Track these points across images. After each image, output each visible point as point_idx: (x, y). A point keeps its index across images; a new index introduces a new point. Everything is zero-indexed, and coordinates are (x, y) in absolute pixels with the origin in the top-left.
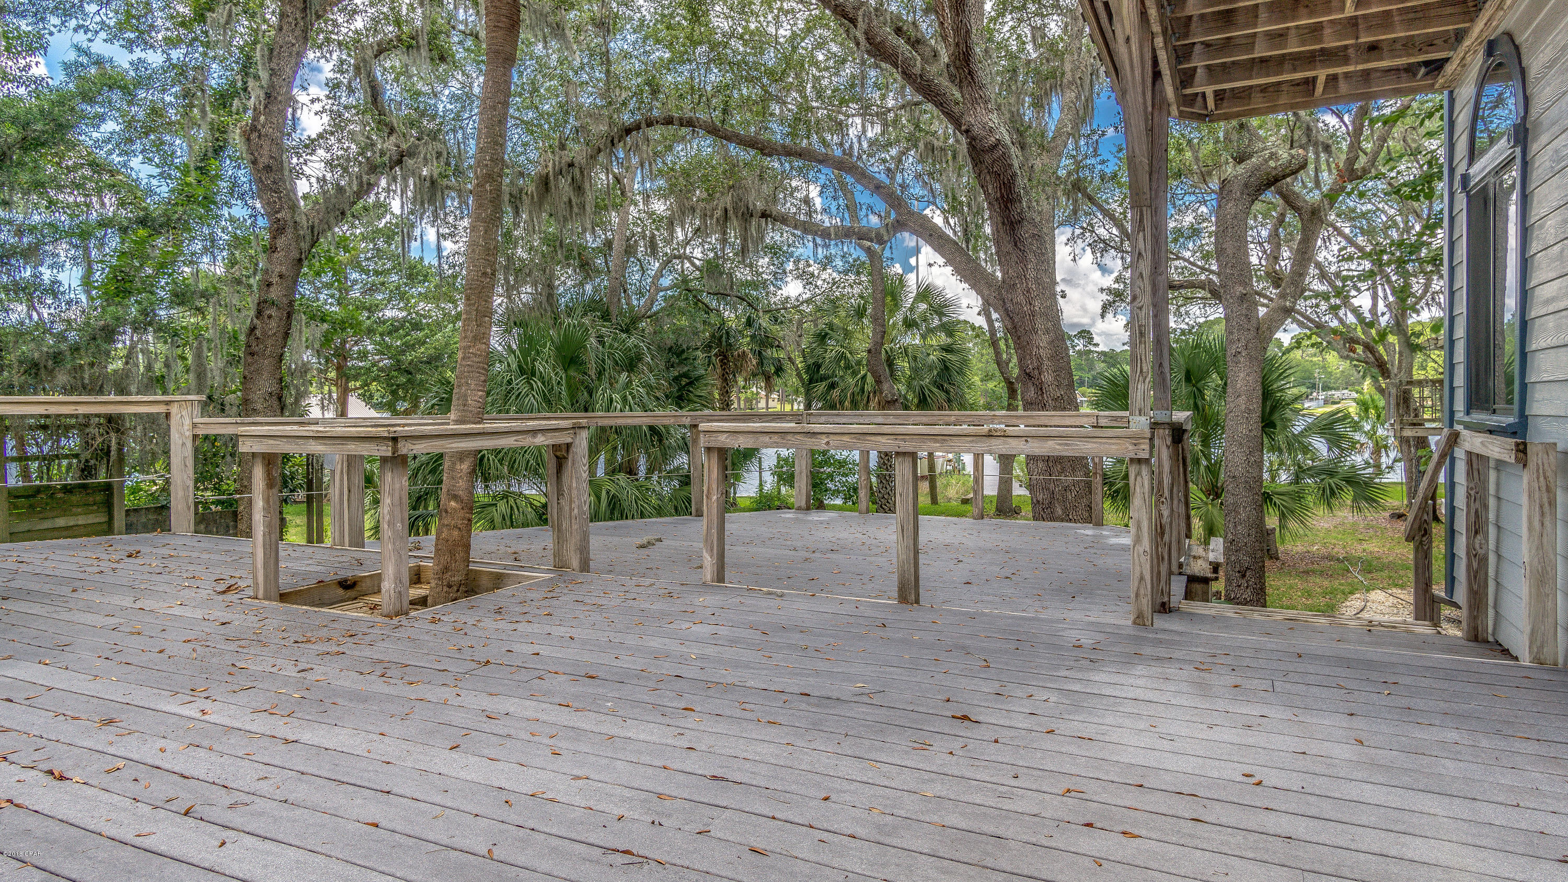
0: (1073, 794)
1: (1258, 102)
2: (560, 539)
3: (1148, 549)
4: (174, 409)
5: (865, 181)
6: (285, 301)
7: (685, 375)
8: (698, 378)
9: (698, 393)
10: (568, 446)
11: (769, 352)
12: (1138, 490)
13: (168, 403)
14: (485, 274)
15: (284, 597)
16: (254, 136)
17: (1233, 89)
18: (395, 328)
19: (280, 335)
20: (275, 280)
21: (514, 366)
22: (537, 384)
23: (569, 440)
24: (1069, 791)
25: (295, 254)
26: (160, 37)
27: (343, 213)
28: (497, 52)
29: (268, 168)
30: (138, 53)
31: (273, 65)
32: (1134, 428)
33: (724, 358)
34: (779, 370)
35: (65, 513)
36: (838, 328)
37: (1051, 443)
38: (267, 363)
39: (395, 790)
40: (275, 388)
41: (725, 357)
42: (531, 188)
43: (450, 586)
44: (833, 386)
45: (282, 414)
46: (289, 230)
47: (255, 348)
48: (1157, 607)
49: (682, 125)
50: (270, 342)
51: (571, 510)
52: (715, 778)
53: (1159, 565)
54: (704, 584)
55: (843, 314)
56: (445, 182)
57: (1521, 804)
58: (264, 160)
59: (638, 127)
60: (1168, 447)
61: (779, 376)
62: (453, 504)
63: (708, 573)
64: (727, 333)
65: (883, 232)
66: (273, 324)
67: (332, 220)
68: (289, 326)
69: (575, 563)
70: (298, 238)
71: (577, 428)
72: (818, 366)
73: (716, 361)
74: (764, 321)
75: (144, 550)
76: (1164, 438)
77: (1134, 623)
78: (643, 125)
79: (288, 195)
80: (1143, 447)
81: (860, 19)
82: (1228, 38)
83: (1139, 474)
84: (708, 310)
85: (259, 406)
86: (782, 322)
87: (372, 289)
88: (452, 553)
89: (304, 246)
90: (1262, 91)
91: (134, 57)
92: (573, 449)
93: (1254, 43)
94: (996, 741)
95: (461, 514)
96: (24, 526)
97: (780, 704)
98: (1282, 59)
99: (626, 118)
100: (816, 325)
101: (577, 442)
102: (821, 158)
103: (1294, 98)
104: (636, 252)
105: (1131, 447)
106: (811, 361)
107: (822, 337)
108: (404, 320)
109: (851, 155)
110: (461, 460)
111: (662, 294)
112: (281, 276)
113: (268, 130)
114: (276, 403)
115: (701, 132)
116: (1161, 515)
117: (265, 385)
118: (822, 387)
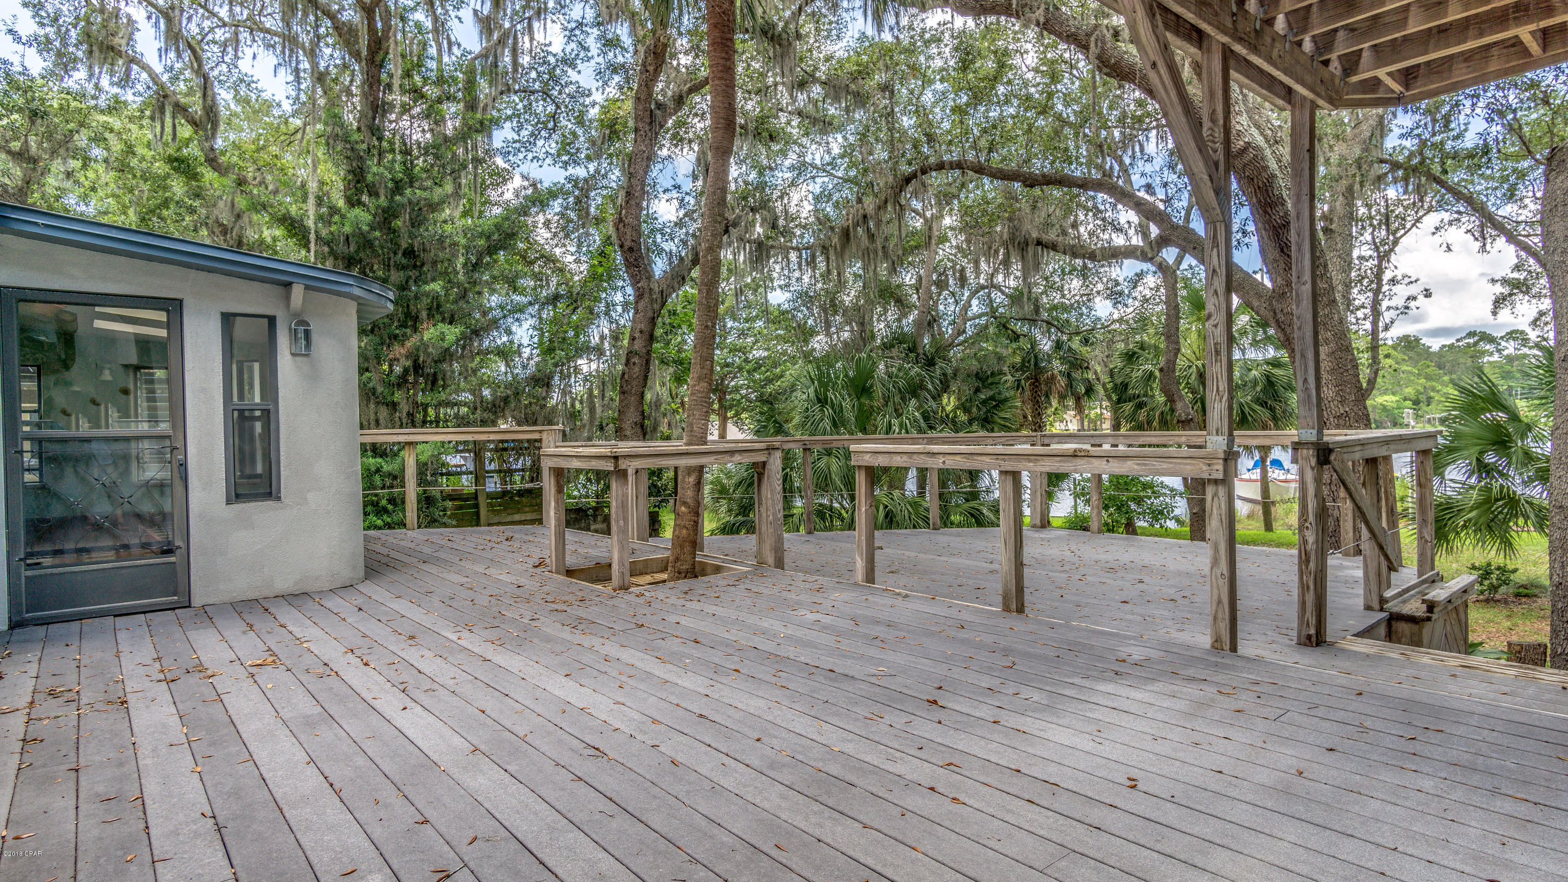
0: (952, 767)
1: (1460, 73)
2: (760, 542)
3: (1225, 572)
4: (544, 436)
5: (1125, 200)
6: (644, 351)
7: (992, 398)
8: (1006, 400)
9: (1002, 415)
10: (764, 463)
11: (1076, 375)
12: (1215, 511)
13: (540, 432)
14: (707, 327)
15: (570, 573)
16: (621, 225)
17: (1428, 63)
18: (758, 365)
19: (641, 378)
20: (637, 335)
21: (812, 395)
22: (828, 411)
23: (763, 459)
24: (951, 764)
25: (650, 314)
26: (583, 156)
27: (683, 279)
28: (717, 148)
29: (631, 249)
30: (571, 171)
31: (632, 170)
32: (1210, 448)
33: (1035, 382)
34: (1090, 391)
35: (519, 511)
36: (1150, 346)
37: (1130, 463)
38: (633, 399)
39: (511, 695)
40: (638, 419)
41: (1037, 380)
42: (835, 240)
43: (680, 573)
44: (1140, 406)
45: (644, 438)
46: (646, 296)
47: (625, 389)
48: (1303, 639)
49: (952, 168)
50: (634, 383)
51: (768, 516)
52: (701, 716)
53: (1303, 595)
54: (856, 584)
55: (1152, 331)
56: (771, 243)
57: (1400, 849)
58: (628, 244)
59: (914, 176)
60: (1313, 468)
61: (1089, 397)
62: (683, 509)
63: (860, 575)
64: (1036, 357)
65: (1147, 249)
66: (637, 369)
67: (676, 285)
68: (647, 370)
69: (771, 560)
70: (652, 301)
71: (770, 449)
72: (1125, 386)
73: (1027, 385)
74: (1076, 344)
75: (516, 536)
76: (1307, 459)
77: (1213, 646)
78: (919, 174)
79: (645, 269)
80: (1216, 467)
81: (1092, 45)
82: (1376, 17)
83: (1215, 495)
84: (1016, 337)
85: (628, 433)
86: (1092, 344)
87: (742, 334)
88: (682, 547)
89: (656, 307)
90: (1466, 60)
91: (568, 174)
92: (768, 467)
93: (1406, 18)
94: (940, 722)
95: (689, 517)
96: (496, 520)
97: (805, 675)
98: (1442, 30)
99: (906, 169)
100: (1127, 344)
101: (771, 460)
102: (1080, 182)
103: (1508, 62)
104: (947, 285)
105: (1205, 468)
106: (1119, 381)
107: (1130, 357)
108: (769, 357)
109: (1110, 176)
110: (689, 474)
111: (969, 323)
112: (641, 332)
113: (629, 220)
114: (639, 431)
115: (970, 173)
116: (1305, 542)
117: (632, 416)
118: (1128, 407)
